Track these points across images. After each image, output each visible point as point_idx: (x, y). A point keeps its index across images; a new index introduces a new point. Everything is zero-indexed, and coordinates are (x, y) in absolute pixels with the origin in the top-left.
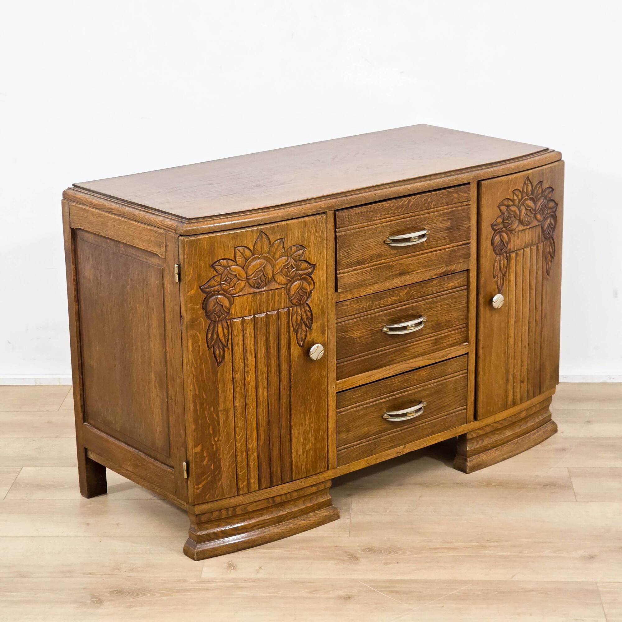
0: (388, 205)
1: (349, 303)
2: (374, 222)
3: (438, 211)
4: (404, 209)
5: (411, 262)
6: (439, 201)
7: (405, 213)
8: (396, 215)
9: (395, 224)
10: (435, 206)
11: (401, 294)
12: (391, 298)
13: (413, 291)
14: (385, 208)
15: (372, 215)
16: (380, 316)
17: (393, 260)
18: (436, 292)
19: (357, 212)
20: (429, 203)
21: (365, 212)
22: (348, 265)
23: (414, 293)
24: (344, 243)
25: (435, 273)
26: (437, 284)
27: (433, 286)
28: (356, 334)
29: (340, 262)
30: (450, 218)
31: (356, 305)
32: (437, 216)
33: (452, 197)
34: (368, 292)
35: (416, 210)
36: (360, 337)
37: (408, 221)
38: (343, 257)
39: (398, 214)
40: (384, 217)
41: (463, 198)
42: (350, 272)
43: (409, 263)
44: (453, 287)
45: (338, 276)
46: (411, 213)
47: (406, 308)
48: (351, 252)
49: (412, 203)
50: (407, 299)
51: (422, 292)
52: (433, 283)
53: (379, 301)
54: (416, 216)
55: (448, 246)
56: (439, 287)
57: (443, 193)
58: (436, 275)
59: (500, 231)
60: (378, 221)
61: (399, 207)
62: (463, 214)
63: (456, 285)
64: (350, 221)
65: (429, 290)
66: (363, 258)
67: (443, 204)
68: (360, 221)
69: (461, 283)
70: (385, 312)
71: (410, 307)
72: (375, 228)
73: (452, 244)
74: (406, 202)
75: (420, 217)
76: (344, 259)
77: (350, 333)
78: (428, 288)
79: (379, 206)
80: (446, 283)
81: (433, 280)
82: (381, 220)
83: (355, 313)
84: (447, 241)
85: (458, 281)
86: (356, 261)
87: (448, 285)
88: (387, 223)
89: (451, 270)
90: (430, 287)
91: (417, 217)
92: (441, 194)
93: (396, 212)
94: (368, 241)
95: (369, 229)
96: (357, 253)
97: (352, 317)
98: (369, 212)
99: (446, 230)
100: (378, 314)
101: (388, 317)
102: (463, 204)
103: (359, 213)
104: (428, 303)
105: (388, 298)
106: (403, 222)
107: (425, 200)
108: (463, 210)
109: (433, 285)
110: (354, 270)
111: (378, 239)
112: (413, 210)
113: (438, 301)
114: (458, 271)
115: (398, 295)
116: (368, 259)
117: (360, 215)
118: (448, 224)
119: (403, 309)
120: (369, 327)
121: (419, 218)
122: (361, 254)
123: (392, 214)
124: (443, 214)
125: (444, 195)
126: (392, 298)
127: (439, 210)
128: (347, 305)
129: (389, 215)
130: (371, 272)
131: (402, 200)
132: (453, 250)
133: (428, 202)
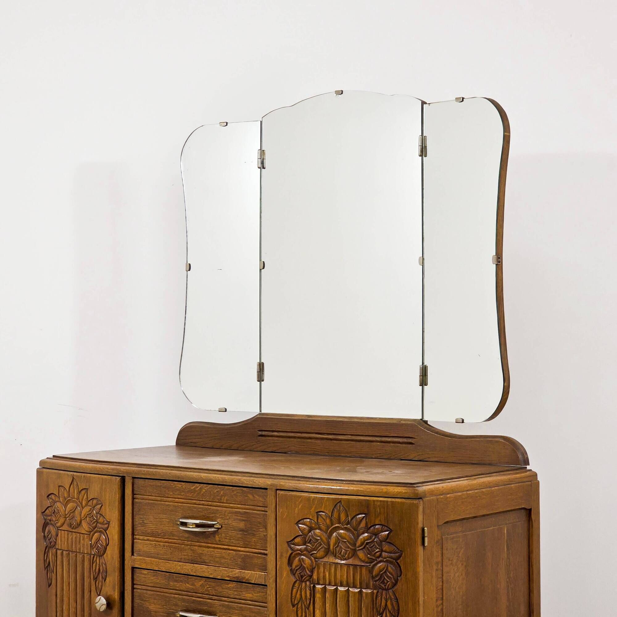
0: (180, 486)
1: (146, 573)
2: (167, 499)
3: (232, 508)
4: (195, 494)
5: (203, 552)
6: (233, 497)
7: (196, 499)
8: (188, 498)
9: (187, 507)
10: (229, 502)
11: (196, 584)
12: (185, 585)
13: (208, 586)
14: (177, 488)
15: (165, 491)
16: (174, 597)
17: (185, 543)
18: (232, 596)
19: (152, 484)
20: (222, 496)
21: (158, 486)
22: (142, 532)
23: (209, 589)
24: (140, 510)
25: (228, 575)
26: (233, 588)
27: (229, 589)
28: (152, 607)
29: (136, 527)
30: (244, 519)
31: (153, 578)
32: (231, 513)
33: (246, 498)
34: (160, 568)
35: (208, 500)
36: (156, 612)
37: (201, 508)
38: (139, 523)
39: (189, 498)
40: (176, 496)
41: (259, 502)
42: (145, 540)
43: (201, 552)
44: (251, 599)
45: (135, 541)
46: (203, 501)
47: (200, 601)
48: (146, 521)
49: (204, 491)
50: (201, 591)
51: (217, 590)
52: (229, 586)
53: (175, 583)
54: (208, 505)
55: (242, 549)
56: (236, 593)
57: (236, 490)
58: (228, 576)
59: (299, 553)
60: (171, 499)
61: (191, 491)
62: (259, 520)
63: (255, 598)
64: (146, 491)
65: (224, 591)
66: (157, 530)
67: (237, 502)
68: (154, 494)
69: (261, 598)
70: (180, 597)
71: (205, 602)
72: (168, 505)
73: (247, 549)
74: (198, 488)
75: (212, 507)
76: (140, 526)
77: (147, 604)
78: (223, 589)
79: (172, 484)
80: (244, 591)
81: (229, 583)
82: (174, 499)
83: (152, 585)
84: (241, 543)
85: (256, 595)
86: (150, 532)
87: (246, 595)
88: (180, 504)
89: (245, 577)
90: (226, 589)
91: (210, 507)
92: (234, 491)
93: (188, 495)
94: (161, 516)
95: (162, 504)
96: (151, 524)
97: (149, 588)
98: (163, 487)
99: (240, 531)
100: (173, 595)
101: (183, 604)
102: (259, 508)
103: (153, 485)
104: (223, 606)
105: (183, 583)
106: (195, 508)
107: (217, 491)
108: (258, 515)
109: (229, 587)
110: (148, 540)
111: (171, 517)
112: (205, 499)
113: (234, 608)
114: (253, 583)
115: (193, 585)
116: (160, 533)
117: (154, 488)
118: (242, 525)
119: (198, 601)
120: (164, 605)
121: (210, 508)
122: (154, 526)
123: (184, 496)
124: (236, 512)
125: (237, 493)
126: (187, 584)
127: (232, 506)
128: (145, 574)
129: (181, 496)
130: (163, 548)
131: (194, 485)
132: (247, 555)
133: (220, 495)
